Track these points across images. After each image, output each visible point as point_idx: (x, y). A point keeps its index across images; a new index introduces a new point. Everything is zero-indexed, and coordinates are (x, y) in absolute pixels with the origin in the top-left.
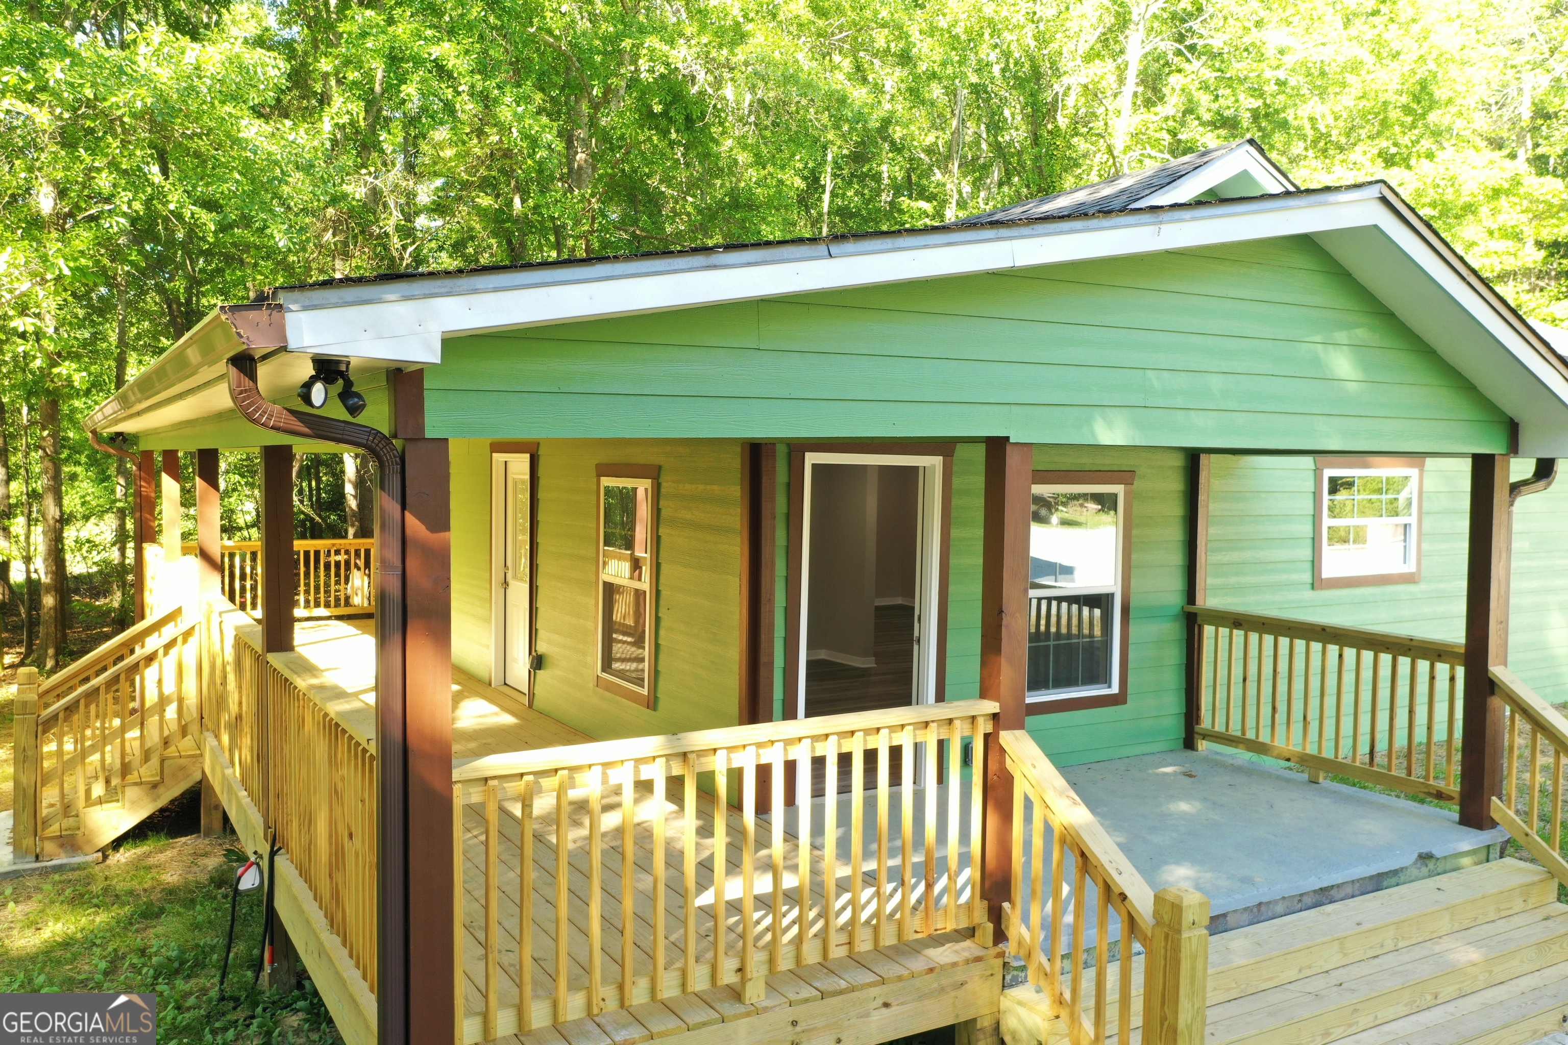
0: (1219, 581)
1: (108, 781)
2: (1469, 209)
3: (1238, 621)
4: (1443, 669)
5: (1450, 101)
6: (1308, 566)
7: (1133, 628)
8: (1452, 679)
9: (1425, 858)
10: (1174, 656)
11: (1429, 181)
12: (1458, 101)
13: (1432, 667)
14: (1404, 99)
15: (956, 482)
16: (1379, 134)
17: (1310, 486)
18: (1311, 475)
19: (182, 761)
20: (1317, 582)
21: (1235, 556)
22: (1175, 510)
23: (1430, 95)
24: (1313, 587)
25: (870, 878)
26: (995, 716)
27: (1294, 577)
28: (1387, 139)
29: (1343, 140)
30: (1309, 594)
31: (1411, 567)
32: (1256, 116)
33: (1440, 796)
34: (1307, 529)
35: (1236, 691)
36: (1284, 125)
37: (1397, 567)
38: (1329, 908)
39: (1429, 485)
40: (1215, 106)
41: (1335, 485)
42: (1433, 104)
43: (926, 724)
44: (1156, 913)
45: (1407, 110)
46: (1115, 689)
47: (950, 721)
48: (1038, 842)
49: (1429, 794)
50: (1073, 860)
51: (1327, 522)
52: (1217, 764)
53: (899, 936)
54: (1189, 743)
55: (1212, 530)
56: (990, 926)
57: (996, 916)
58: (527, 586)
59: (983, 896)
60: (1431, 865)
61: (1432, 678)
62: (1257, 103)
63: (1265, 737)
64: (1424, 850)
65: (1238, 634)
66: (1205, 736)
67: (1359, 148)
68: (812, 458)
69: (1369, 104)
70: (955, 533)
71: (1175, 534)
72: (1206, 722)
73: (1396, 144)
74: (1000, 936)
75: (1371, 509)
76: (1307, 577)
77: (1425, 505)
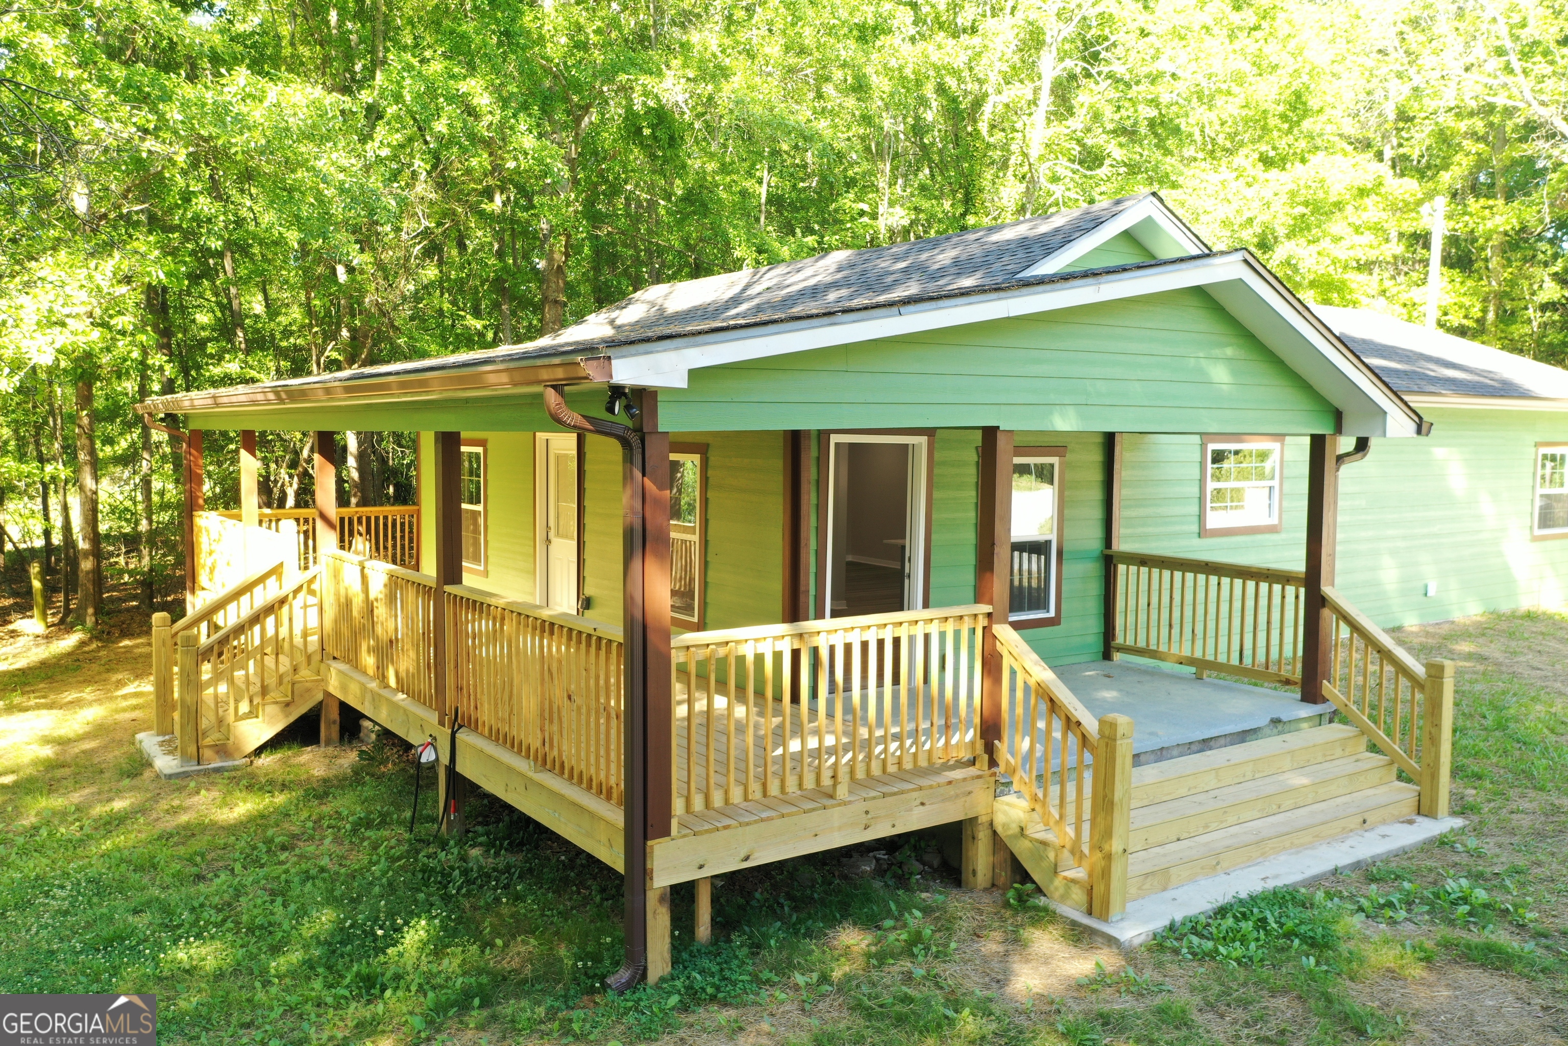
0: (1129, 531)
1: (251, 701)
2: (1339, 206)
3: (1143, 561)
4: (1290, 590)
5: (1320, 111)
6: (1196, 519)
7: (1065, 567)
8: (1297, 597)
9: (1276, 721)
10: (1095, 588)
11: (1302, 183)
12: (1328, 110)
13: (1283, 589)
14: (1281, 108)
15: (937, 456)
16: (1261, 138)
17: (1197, 456)
18: (1198, 448)
19: (308, 685)
20: (1203, 532)
21: (1141, 512)
22: (1096, 476)
23: (1305, 104)
24: (1199, 536)
25: (896, 737)
26: (989, 615)
27: (1186, 528)
28: (1268, 143)
29: (1228, 145)
30: (1196, 542)
31: (1274, 521)
32: (1152, 124)
33: (1287, 682)
34: (1195, 491)
35: (1142, 617)
36: (1177, 131)
37: (1263, 519)
38: (1209, 753)
39: (1288, 456)
40: (1117, 117)
41: (1218, 457)
42: (1306, 113)
43: (946, 619)
44: (1101, 731)
45: (1284, 117)
46: (1052, 613)
47: (961, 617)
48: (1019, 694)
49: (1280, 681)
50: (1043, 707)
51: (1211, 485)
52: (1128, 669)
53: (929, 760)
54: (1107, 655)
55: (1124, 492)
56: (986, 757)
57: (990, 749)
58: (575, 543)
59: (982, 736)
60: (1280, 727)
61: (1283, 597)
62: (1153, 113)
63: (1163, 648)
64: (1275, 716)
65: (1144, 570)
66: (1119, 649)
67: (1243, 151)
68: (834, 439)
69: (1251, 113)
70: (936, 495)
71: (1096, 494)
72: (1119, 639)
73: (1274, 148)
74: (993, 763)
75: (1243, 475)
76: (1195, 528)
77: (1285, 471)
